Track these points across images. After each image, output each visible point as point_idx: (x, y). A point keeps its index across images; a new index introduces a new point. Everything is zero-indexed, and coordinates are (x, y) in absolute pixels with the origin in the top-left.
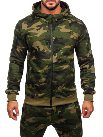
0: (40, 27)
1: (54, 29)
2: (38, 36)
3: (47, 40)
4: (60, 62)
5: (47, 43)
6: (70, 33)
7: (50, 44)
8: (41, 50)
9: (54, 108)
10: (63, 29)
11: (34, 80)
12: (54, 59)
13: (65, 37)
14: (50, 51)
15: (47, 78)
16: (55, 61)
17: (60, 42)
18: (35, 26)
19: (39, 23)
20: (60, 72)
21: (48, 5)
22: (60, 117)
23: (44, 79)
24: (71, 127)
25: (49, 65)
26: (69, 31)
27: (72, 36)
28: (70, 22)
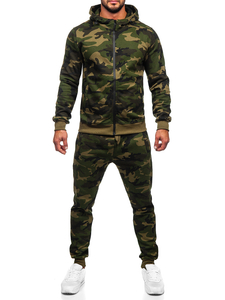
0: (99, 34)
1: (117, 37)
2: (96, 45)
3: (107, 51)
4: (125, 78)
5: (108, 55)
6: (137, 42)
7: (112, 56)
8: (101, 63)
9: (117, 138)
10: (128, 37)
11: (92, 103)
12: (117, 74)
13: (131, 48)
14: (112, 64)
15: (108, 98)
16: (118, 77)
17: (124, 52)
18: (92, 34)
19: (99, 30)
20: (125, 91)
21: (110, 6)
22: (124, 150)
23: (104, 100)
24: (137, 163)
25: (111, 82)
26: (137, 39)
27: (140, 46)
28: (138, 29)
